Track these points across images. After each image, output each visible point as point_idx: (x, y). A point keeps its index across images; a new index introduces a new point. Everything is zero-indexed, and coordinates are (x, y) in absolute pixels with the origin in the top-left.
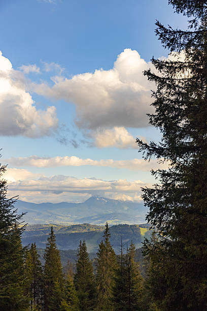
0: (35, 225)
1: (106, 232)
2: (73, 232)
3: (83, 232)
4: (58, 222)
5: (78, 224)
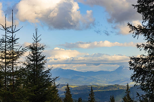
0: (83, 86)
1: (127, 89)
2: (108, 90)
3: (115, 90)
4: (98, 84)
5: (111, 84)
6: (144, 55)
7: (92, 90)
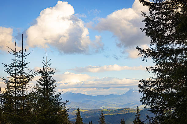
1: (138, 113)
3: (125, 113)
4: (108, 107)
5: (121, 108)
6: (153, 78)
7: (102, 113)
